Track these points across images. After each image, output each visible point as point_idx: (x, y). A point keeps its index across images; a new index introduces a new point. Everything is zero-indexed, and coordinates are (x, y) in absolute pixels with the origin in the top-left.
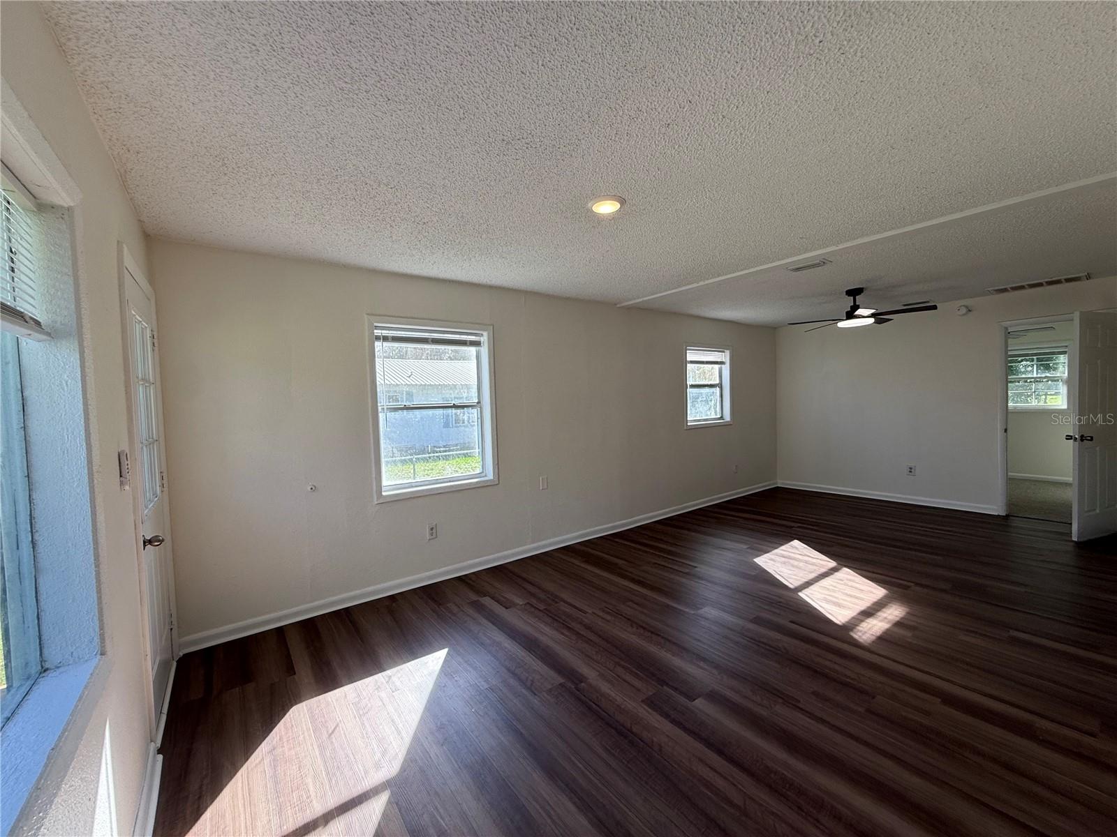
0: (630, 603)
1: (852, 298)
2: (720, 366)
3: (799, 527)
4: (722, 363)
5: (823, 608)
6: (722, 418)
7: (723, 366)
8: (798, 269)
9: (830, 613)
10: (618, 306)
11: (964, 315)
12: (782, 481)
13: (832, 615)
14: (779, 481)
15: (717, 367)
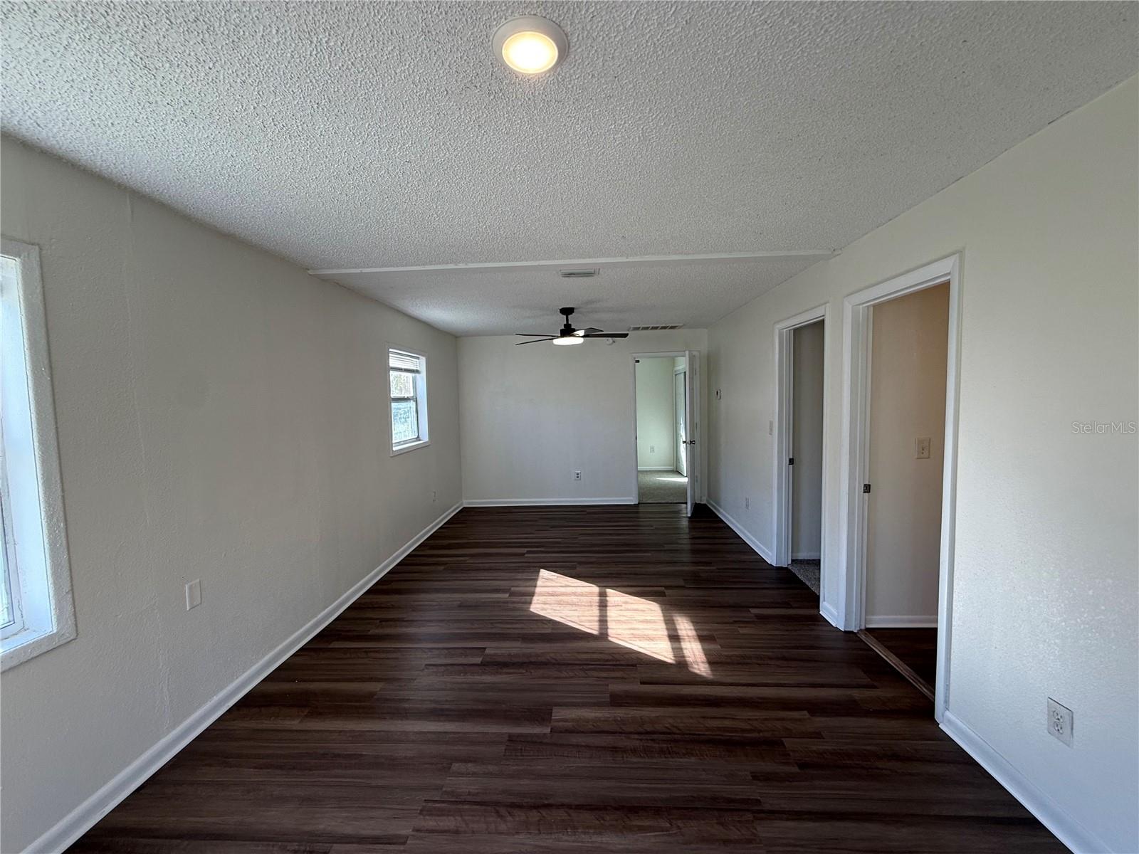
0: (456, 766)
1: (565, 316)
2: (414, 375)
3: (528, 552)
4: (417, 372)
5: (643, 648)
6: (418, 438)
7: (417, 375)
8: (570, 275)
9: (655, 653)
10: (310, 272)
11: (610, 345)
12: (467, 501)
13: (658, 654)
14: (464, 501)
15: (410, 375)
